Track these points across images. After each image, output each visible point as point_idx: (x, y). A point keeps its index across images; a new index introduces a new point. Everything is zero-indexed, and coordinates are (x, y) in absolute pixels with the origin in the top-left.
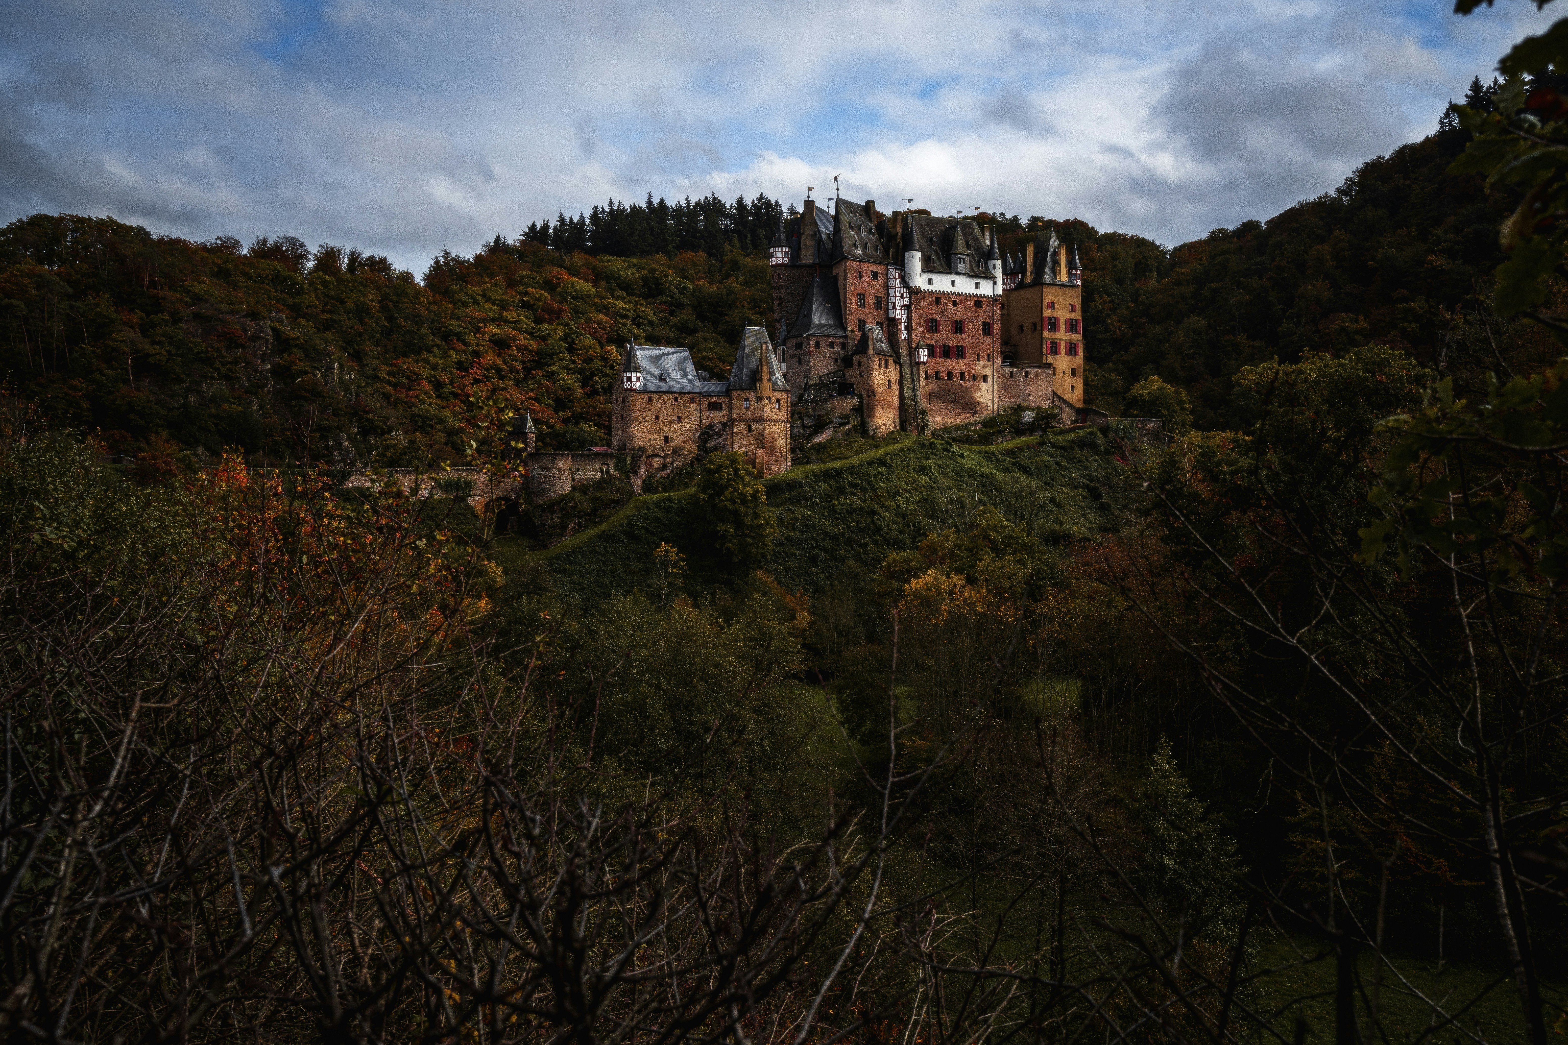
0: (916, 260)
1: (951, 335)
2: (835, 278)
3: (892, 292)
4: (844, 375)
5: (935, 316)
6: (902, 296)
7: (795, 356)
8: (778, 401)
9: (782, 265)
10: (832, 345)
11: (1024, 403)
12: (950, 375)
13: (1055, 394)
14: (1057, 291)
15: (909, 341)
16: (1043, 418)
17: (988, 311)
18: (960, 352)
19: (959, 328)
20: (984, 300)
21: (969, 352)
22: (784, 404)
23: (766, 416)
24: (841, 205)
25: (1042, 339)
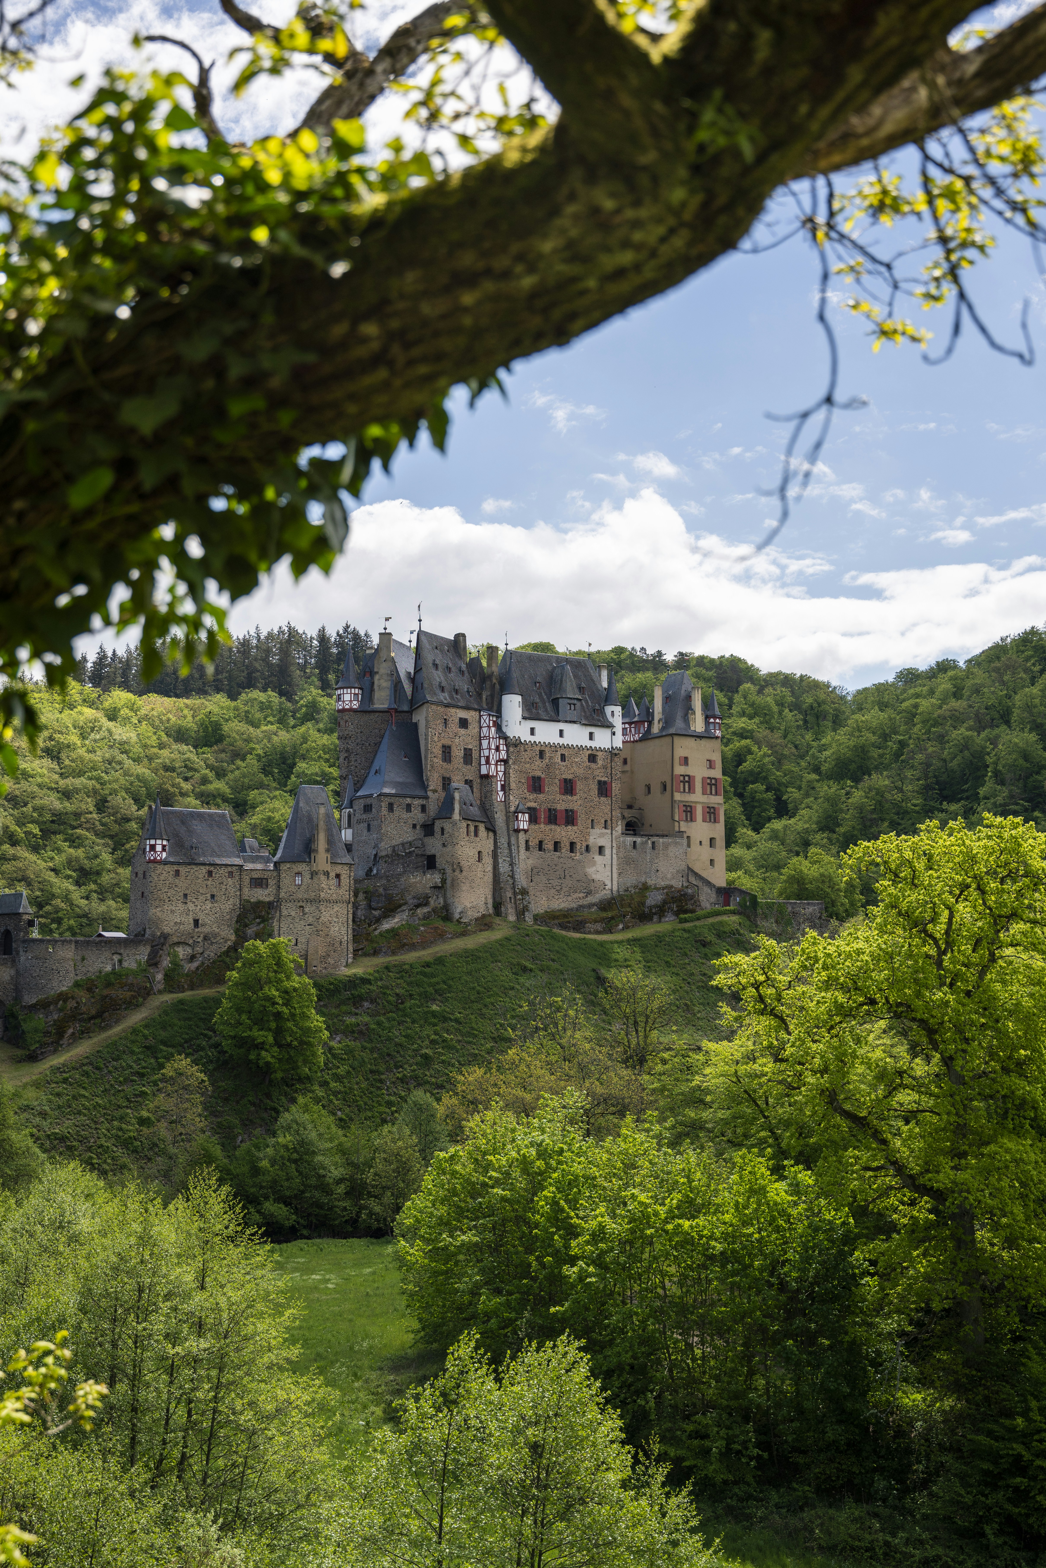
0: (513, 705)
1: (558, 796)
2: (416, 726)
3: (485, 743)
4: (423, 845)
5: (538, 773)
6: (497, 749)
7: (364, 821)
8: (338, 876)
9: (351, 710)
10: (409, 808)
11: (651, 881)
12: (557, 846)
13: (689, 868)
14: (690, 742)
15: (506, 802)
16: (674, 899)
17: (605, 767)
18: (570, 818)
19: (568, 787)
20: (600, 754)
21: (581, 817)
22: (345, 880)
23: (322, 895)
24: (423, 638)
25: (673, 801)
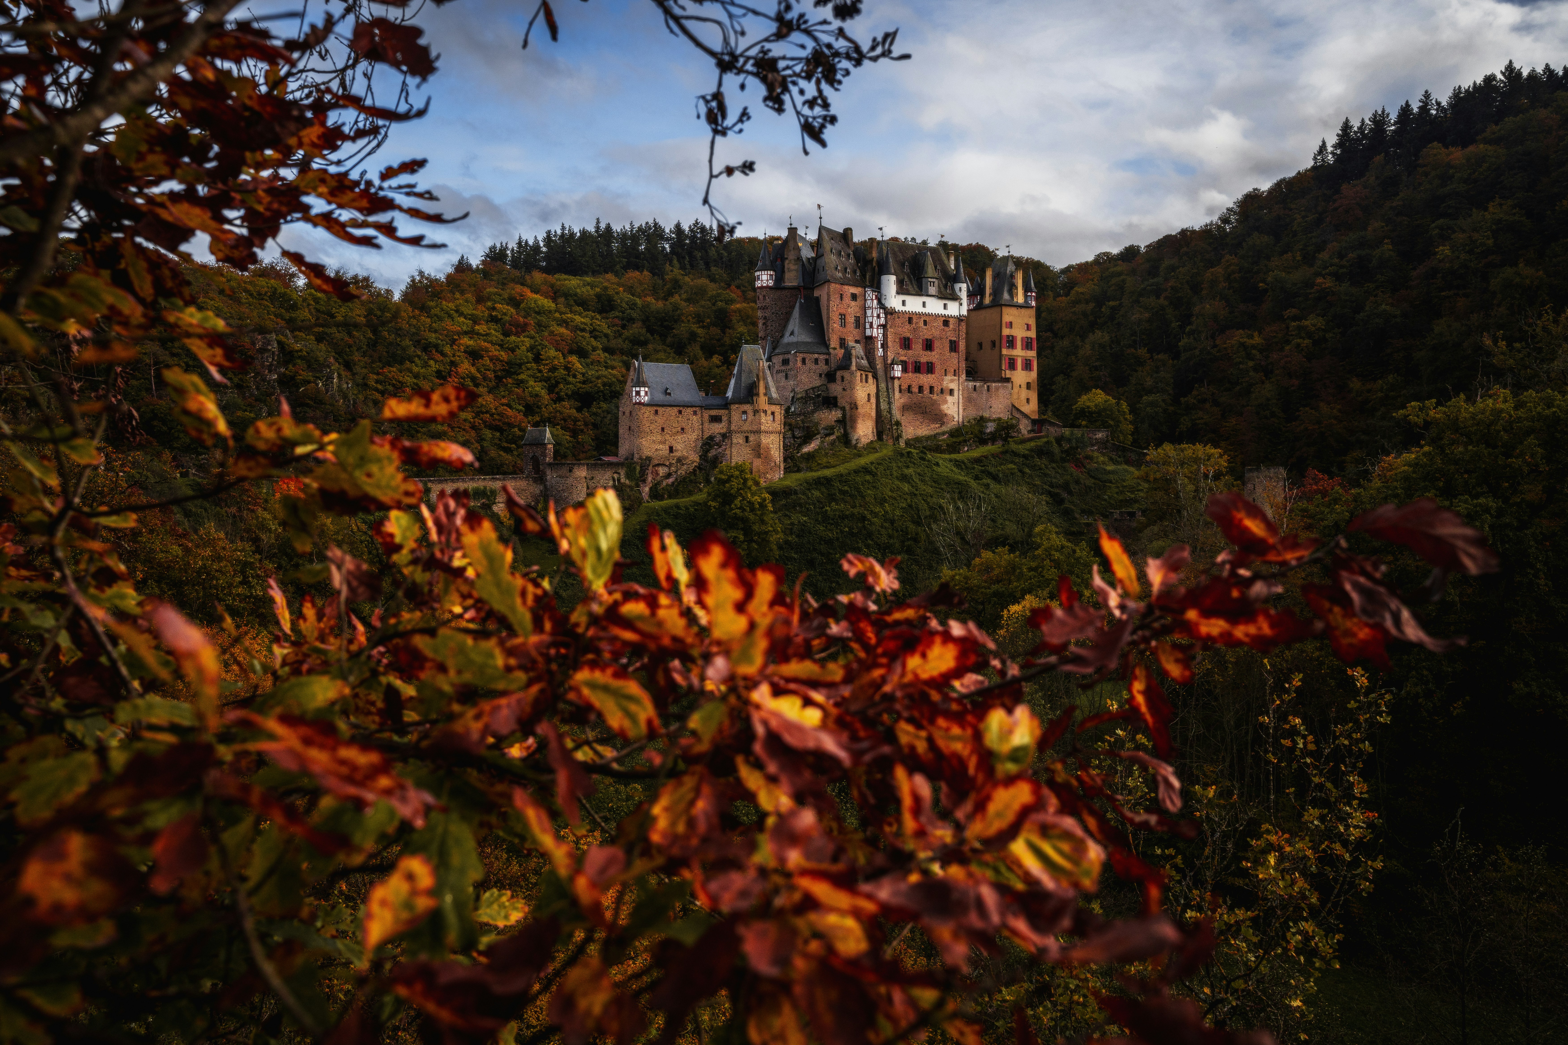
0: (890, 283)
1: (922, 352)
2: (818, 300)
3: (869, 312)
4: (827, 389)
5: (908, 335)
6: (878, 316)
7: (782, 371)
8: (773, 413)
9: (768, 287)
10: (816, 361)
11: (986, 415)
12: (921, 389)
13: (1013, 406)
14: (1013, 311)
15: (885, 357)
16: (1004, 428)
17: (954, 330)
18: (930, 368)
19: (929, 345)
20: (951, 320)
21: (938, 368)
22: (778, 417)
23: (763, 428)
24: (824, 233)
25: (1001, 355)
